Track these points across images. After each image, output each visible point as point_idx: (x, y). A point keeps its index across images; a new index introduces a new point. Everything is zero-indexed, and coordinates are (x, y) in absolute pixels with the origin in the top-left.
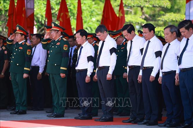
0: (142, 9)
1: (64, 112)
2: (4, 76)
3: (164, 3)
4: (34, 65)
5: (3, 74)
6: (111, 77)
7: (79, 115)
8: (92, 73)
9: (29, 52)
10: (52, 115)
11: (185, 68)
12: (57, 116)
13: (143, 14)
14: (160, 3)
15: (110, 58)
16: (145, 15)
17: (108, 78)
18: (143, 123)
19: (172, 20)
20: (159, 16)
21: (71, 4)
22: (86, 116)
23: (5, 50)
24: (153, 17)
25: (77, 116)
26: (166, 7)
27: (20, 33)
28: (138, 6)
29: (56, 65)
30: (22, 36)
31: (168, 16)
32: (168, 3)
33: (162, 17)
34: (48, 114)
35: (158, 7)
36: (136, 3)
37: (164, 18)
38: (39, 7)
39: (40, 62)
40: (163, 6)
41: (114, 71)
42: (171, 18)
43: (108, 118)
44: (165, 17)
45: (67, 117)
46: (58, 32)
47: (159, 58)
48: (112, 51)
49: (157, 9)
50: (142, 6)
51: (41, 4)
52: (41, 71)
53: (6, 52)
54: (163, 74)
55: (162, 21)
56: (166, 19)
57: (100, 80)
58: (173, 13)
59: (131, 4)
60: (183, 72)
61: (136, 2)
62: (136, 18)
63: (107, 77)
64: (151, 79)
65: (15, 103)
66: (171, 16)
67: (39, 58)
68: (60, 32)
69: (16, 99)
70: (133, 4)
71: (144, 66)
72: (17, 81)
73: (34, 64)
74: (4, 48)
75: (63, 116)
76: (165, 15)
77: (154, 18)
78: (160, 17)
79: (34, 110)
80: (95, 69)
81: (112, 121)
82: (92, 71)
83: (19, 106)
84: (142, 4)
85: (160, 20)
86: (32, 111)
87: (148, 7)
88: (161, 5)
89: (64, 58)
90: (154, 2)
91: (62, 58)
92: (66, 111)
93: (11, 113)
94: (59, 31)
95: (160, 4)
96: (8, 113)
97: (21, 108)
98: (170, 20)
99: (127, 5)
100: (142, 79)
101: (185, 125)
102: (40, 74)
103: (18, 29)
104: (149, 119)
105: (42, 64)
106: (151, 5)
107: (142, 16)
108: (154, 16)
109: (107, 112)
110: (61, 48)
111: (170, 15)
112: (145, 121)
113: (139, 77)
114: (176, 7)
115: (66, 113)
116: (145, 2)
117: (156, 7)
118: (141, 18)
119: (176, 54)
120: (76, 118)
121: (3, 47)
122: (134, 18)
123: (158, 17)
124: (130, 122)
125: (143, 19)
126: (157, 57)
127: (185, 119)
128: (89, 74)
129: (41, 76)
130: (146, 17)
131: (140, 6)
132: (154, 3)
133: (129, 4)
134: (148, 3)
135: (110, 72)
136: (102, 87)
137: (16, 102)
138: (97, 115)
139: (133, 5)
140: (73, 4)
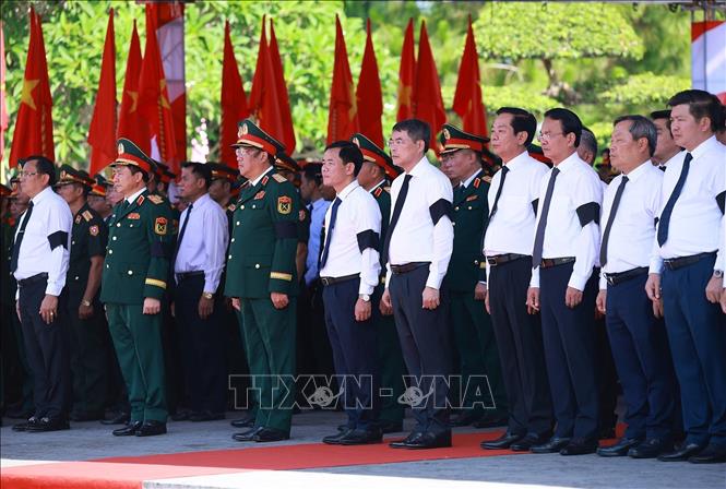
0: (548, 64)
1: (289, 423)
2: (90, 310)
3: (622, 43)
4: (188, 270)
5: (88, 304)
6: (437, 297)
7: (339, 429)
8: (375, 288)
9: (161, 224)
10: (251, 432)
11: (681, 258)
12: (265, 437)
13: (553, 79)
14: (607, 43)
15: (432, 235)
16: (560, 84)
17: (427, 302)
18: (549, 446)
19: (650, 98)
20: (606, 86)
21: (310, 58)
22: (362, 431)
23: (92, 223)
24: (588, 90)
25: (333, 431)
26: (629, 56)
27: (129, 166)
28: (534, 57)
29: (257, 266)
30: (133, 174)
31: (636, 86)
32: (635, 43)
33: (615, 90)
34: (238, 430)
35: (602, 56)
36: (527, 45)
37: (623, 93)
38: (205, 74)
39: (207, 256)
40: (617, 52)
41: (445, 277)
42: (647, 93)
43: (432, 435)
44: (625, 87)
45: (301, 437)
46: (258, 153)
47: (591, 227)
48: (438, 210)
49: (603, 64)
50: (547, 55)
51: (212, 63)
52: (209, 288)
53: (94, 230)
54: (609, 280)
55: (617, 101)
56: (629, 96)
57: (401, 311)
58: (651, 73)
59: (510, 50)
60: (676, 269)
61: (529, 42)
62: (530, 95)
63: (424, 299)
64: (571, 299)
65: (127, 397)
66: (644, 85)
67: (203, 246)
68: (266, 154)
69: (128, 385)
70: (516, 51)
71: (546, 256)
72: (128, 325)
73: (187, 264)
74: (88, 216)
75: (286, 436)
76: (626, 83)
77: (589, 92)
78: (608, 90)
79: (194, 421)
80: (383, 274)
81: (449, 445)
82: (375, 282)
83: (140, 408)
84: (547, 48)
85: (609, 98)
86: (188, 424)
87: (566, 57)
88: (612, 49)
89: (282, 239)
90: (587, 40)
91: (275, 240)
92: (295, 418)
93: (115, 434)
94: (261, 150)
95: (605, 48)
96: (106, 433)
97: (149, 416)
98: (644, 98)
99: (496, 52)
100: (540, 301)
101: (689, 447)
102: (209, 296)
103: (121, 149)
104: (571, 434)
105: (212, 263)
106: (576, 49)
107: (549, 88)
108: (589, 86)
109: (432, 416)
110: (269, 209)
111: (643, 82)
112: (557, 440)
113: (529, 295)
114: (664, 53)
115: (295, 425)
116: (557, 43)
117: (595, 55)
118: (545, 94)
119: (650, 212)
120: (329, 441)
121: (84, 214)
122: (521, 95)
123: (605, 90)
124: (506, 446)
125: (552, 97)
126: (584, 222)
127: (686, 428)
128: (365, 291)
129: (211, 306)
130: (562, 91)
131: (541, 57)
132: (587, 43)
133: (503, 52)
134: (566, 44)
135: (434, 281)
136: (408, 334)
137: (131, 397)
138: (398, 428)
139: (519, 52)
140: (317, 58)
